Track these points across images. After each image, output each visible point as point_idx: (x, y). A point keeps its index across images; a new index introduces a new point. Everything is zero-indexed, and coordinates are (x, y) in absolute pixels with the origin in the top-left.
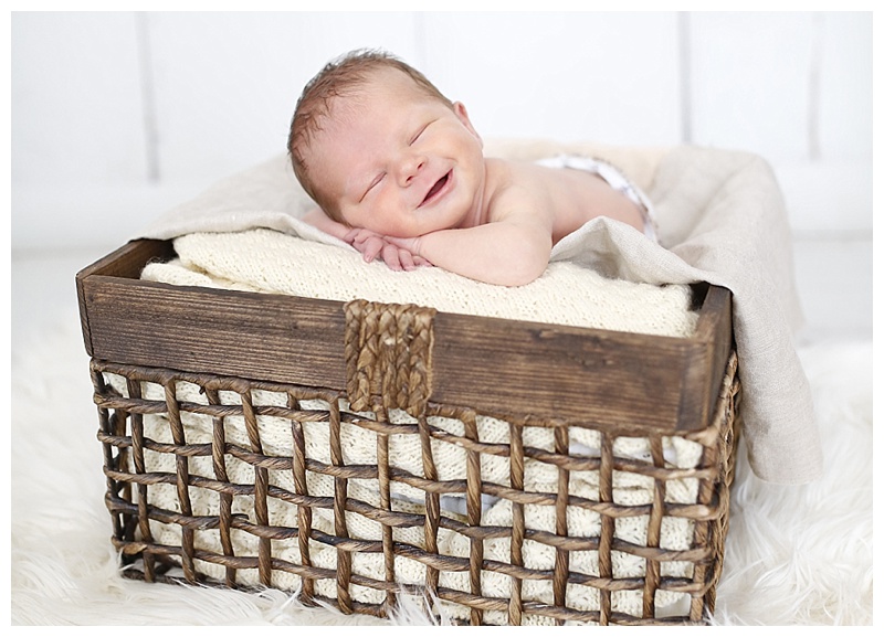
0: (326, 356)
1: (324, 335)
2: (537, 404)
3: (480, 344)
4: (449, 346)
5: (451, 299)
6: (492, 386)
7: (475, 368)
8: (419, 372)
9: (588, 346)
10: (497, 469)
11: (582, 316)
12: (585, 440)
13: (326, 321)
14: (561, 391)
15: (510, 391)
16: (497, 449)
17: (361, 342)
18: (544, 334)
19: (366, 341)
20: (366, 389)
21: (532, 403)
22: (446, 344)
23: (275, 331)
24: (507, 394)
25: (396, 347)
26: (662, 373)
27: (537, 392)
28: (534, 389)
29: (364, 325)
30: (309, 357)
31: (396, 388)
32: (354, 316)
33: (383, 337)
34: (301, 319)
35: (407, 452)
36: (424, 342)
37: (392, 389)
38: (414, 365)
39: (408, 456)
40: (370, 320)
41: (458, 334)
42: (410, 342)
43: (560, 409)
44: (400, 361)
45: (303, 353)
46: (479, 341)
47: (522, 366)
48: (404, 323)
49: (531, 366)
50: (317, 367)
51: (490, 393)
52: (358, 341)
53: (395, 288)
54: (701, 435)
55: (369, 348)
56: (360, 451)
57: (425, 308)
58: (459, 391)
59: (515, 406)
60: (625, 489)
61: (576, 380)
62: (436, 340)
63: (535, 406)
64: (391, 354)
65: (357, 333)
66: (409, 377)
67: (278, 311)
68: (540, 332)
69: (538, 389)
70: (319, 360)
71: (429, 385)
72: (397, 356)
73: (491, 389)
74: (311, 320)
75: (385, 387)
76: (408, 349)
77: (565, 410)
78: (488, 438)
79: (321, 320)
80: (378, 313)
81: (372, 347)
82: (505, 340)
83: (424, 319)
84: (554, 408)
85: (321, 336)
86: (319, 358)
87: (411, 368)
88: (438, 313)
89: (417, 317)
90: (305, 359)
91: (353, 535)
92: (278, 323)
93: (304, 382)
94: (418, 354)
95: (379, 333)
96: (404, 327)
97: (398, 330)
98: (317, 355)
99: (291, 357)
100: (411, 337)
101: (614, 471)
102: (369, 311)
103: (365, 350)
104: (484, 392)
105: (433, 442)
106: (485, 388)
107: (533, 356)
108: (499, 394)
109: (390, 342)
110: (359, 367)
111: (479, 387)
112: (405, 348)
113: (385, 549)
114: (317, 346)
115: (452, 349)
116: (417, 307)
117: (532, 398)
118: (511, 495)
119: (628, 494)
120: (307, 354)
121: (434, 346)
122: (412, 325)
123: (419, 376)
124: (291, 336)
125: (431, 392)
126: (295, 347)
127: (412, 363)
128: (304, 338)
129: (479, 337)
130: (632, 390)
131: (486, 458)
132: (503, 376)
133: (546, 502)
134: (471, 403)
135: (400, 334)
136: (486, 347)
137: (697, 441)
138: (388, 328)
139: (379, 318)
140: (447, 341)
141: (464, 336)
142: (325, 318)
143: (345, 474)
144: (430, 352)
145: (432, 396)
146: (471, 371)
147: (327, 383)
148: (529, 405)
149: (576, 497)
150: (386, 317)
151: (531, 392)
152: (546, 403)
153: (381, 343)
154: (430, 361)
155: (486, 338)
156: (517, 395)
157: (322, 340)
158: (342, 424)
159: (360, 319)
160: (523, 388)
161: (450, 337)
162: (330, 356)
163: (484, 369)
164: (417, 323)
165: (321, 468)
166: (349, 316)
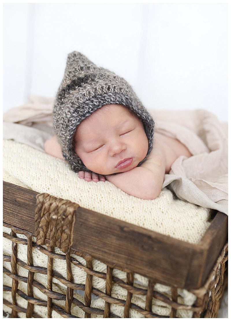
0: (28, 216)
1: (27, 207)
2: (120, 260)
3: (96, 227)
4: (82, 225)
5: (94, 198)
6: (100, 247)
7: (92, 237)
8: (66, 234)
9: (145, 239)
10: (100, 284)
11: (153, 218)
12: (141, 280)
13: (29, 201)
14: (131, 257)
15: (107, 251)
16: (100, 275)
17: (42, 215)
18: (126, 229)
19: (44, 214)
20: (43, 236)
21: (117, 259)
22: (80, 223)
23: (7, 200)
24: (106, 252)
25: (57, 220)
26: (180, 260)
27: (120, 255)
28: (118, 253)
29: (44, 207)
30: (20, 215)
31: (56, 238)
32: (40, 202)
33: (52, 215)
34: (18, 198)
35: (61, 266)
36: (70, 221)
37: (54, 238)
38: (64, 230)
39: (61, 268)
40: (46, 205)
41: (86, 220)
42: (63, 219)
43: (130, 265)
44: (58, 227)
45: (18, 213)
46: (95, 225)
47: (113, 241)
48: (62, 209)
49: (118, 242)
50: (23, 220)
51: (98, 250)
52: (40, 214)
53: (68, 189)
54: (197, 291)
55: (45, 218)
56: (41, 261)
57: (74, 203)
58: (85, 246)
59: (110, 259)
60: (159, 306)
61: (138, 253)
62: (76, 220)
63: (118, 261)
64: (54, 223)
65: (40, 209)
66: (62, 235)
67: (8, 192)
68: (125, 227)
69: (121, 254)
70: (25, 218)
71: (72, 240)
72: (57, 225)
73: (99, 248)
74: (22, 199)
75: (51, 237)
76: (62, 222)
77: (132, 266)
78: (98, 268)
79: (26, 200)
80: (51, 202)
81: (46, 218)
82: (107, 227)
83: (71, 210)
84: (127, 264)
85: (26, 207)
86: (25, 217)
87: (63, 231)
88: (79, 207)
89: (68, 208)
90: (18, 216)
91: (36, 296)
92: (8, 197)
93: (18, 225)
94: (67, 225)
95: (50, 212)
96: (61, 212)
97: (58, 213)
98: (24, 215)
99: (13, 213)
100: (64, 217)
101: (153, 298)
102: (47, 200)
103: (43, 218)
104: (95, 249)
105: (72, 265)
106: (96, 247)
107: (119, 237)
108: (102, 251)
109: (54, 217)
110: (40, 225)
111: (93, 246)
112: (61, 222)
113: (48, 306)
114: (24, 211)
115: (83, 226)
116: (70, 202)
117: (118, 257)
118: (105, 298)
119: (159, 309)
120: (20, 214)
121: (75, 223)
122: (65, 211)
123: (66, 236)
124: (13, 204)
125: (72, 243)
126: (14, 209)
127: (64, 229)
128: (19, 206)
129: (95, 223)
130: (165, 264)
131: (95, 278)
132: (105, 244)
133: (120, 304)
134: (89, 253)
135: (59, 215)
136: (98, 229)
137: (194, 294)
138: (54, 210)
139: (51, 204)
140: (81, 222)
141: (89, 222)
142: (28, 199)
143: (33, 270)
144: (73, 225)
145: (72, 245)
146: (91, 238)
147: (28, 228)
148: (115, 260)
149: (135, 305)
150: (54, 205)
151: (117, 254)
152: (124, 261)
153: (50, 217)
154: (73, 229)
155: (99, 225)
156: (110, 254)
157: (26, 209)
158: (33, 248)
159: (43, 203)
160: (113, 252)
161: (82, 221)
162: (29, 217)
163: (97, 239)
164: (67, 211)
165: (23, 264)
166: (38, 201)
